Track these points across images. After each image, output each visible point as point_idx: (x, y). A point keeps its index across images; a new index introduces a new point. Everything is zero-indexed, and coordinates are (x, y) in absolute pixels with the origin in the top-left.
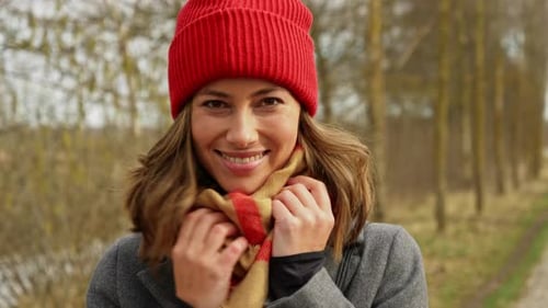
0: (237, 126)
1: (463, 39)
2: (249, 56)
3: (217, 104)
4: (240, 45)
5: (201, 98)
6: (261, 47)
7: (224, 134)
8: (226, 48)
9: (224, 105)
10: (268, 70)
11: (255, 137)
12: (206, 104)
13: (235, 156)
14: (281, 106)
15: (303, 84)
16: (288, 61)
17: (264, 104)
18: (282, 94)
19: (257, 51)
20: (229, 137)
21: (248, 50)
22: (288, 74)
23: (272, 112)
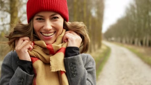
0: (46, 25)
1: (80, 10)
2: (49, 5)
3: (40, 19)
4: (46, 2)
5: (36, 17)
6: (52, 3)
7: (43, 27)
8: (42, 3)
9: (42, 19)
10: (54, 9)
11: (51, 28)
12: (37, 19)
13: (46, 33)
14: (58, 19)
15: (64, 13)
16: (60, 6)
17: (54, 19)
18: (58, 16)
19: (51, 4)
20: (44, 28)
21: (48, 3)
22: (60, 10)
23: (56, 21)
